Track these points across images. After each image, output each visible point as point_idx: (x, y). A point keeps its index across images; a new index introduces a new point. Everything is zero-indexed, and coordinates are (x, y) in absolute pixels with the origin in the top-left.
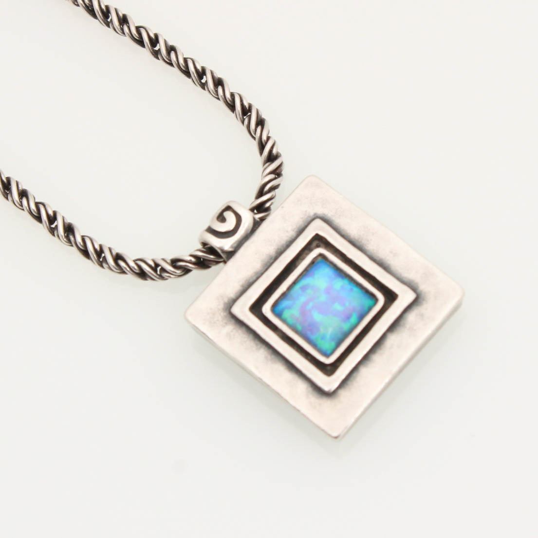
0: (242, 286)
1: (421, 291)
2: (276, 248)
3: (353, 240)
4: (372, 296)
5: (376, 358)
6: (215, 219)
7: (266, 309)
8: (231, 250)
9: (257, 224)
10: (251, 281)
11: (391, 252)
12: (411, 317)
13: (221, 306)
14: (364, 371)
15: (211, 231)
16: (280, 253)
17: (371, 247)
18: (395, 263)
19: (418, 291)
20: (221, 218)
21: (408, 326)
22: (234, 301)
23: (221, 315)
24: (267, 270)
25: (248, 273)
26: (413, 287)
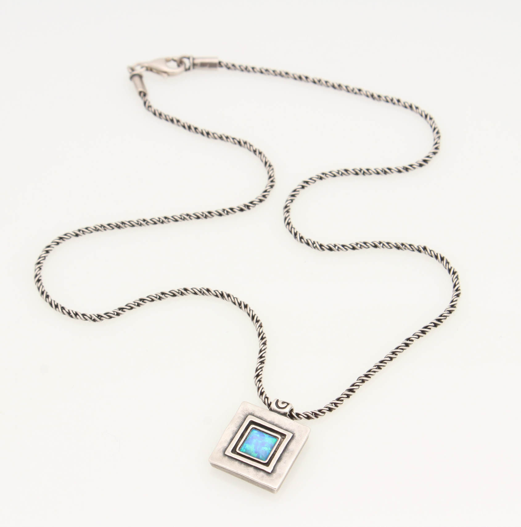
0: (260, 417)
1: (273, 475)
2: (278, 424)
3: (287, 448)
4: (266, 459)
5: (243, 466)
6: (282, 402)
7: (252, 426)
8: (272, 409)
9: (284, 414)
10: (263, 419)
11: (285, 461)
12: (262, 473)
13: (250, 412)
14: (237, 463)
15: (277, 401)
16: (276, 425)
17: (286, 454)
18: (281, 464)
19: (272, 474)
20: (283, 403)
21: (257, 473)
22: (253, 415)
23: (247, 413)
24: (269, 423)
25: (265, 417)
26: (273, 471)
